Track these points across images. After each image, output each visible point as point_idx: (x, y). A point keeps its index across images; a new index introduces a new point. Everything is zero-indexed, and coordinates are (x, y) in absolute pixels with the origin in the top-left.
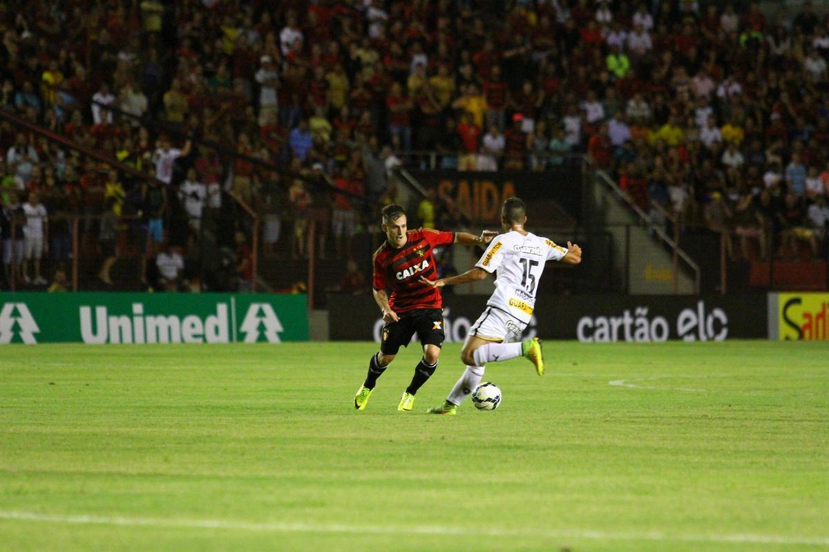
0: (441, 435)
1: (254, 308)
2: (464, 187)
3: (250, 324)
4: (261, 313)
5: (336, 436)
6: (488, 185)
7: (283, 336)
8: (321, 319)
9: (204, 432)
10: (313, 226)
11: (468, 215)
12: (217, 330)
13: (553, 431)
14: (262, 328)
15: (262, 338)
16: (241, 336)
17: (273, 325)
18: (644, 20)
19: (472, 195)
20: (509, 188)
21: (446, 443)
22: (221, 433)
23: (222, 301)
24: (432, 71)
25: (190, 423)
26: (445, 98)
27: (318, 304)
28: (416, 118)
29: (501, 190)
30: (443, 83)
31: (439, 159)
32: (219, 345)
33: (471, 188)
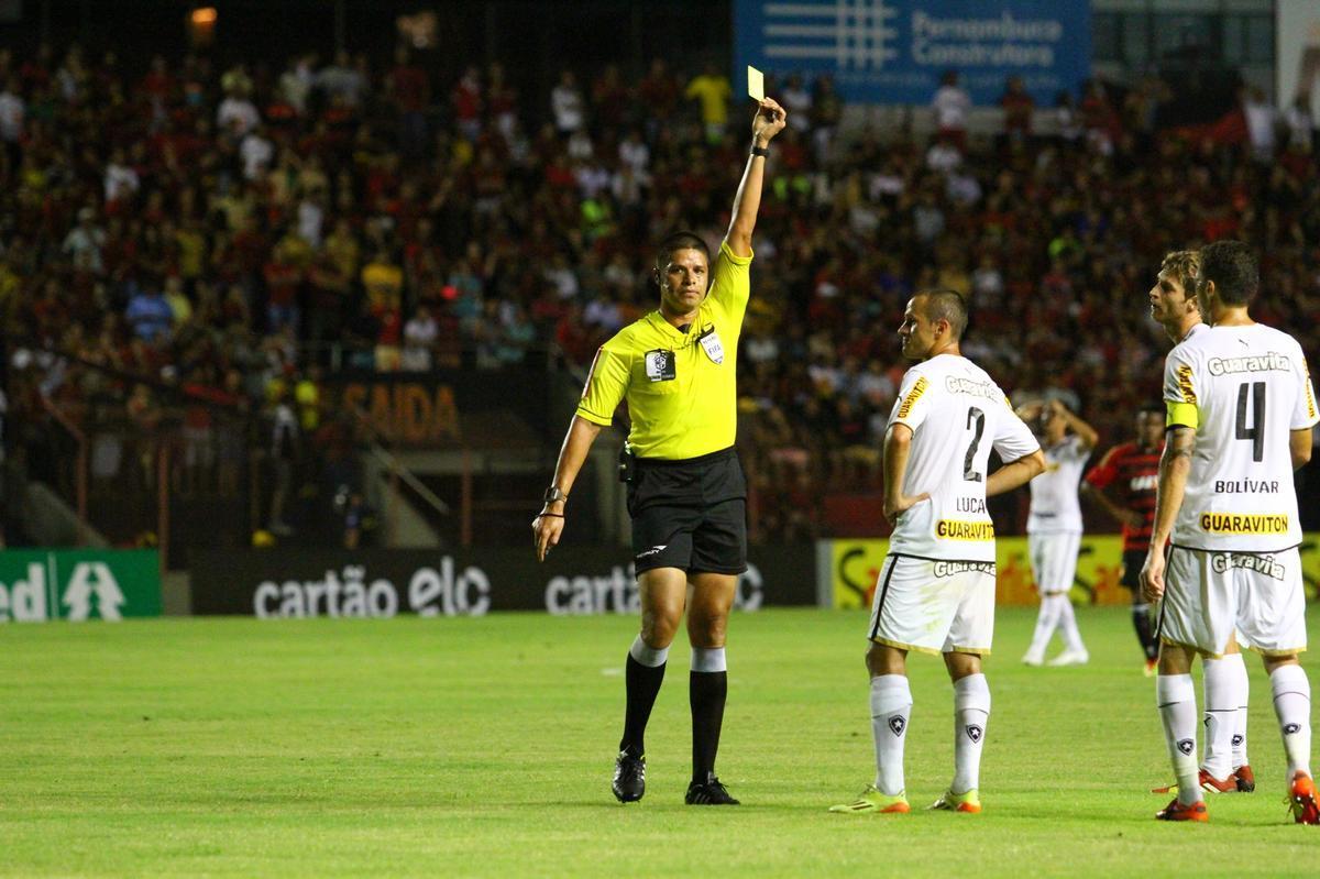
0: (374, 750)
1: (82, 571)
2: (381, 394)
3: (77, 593)
4: (93, 578)
5: (223, 754)
6: (415, 391)
7: (125, 611)
8: (179, 586)
9: (32, 749)
10: (164, 451)
11: (388, 433)
12: (29, 603)
13: (533, 743)
14: (94, 599)
15: (94, 613)
16: (64, 611)
17: (110, 594)
18: (634, 154)
19: (392, 405)
20: (445, 395)
21: (381, 761)
22: (55, 750)
23: (36, 560)
24: (326, 230)
25: (10, 736)
26: (347, 268)
27: (175, 563)
28: (305, 295)
29: (433, 397)
30: (342, 247)
31: (346, 354)
32: (33, 625)
33: (391, 395)
